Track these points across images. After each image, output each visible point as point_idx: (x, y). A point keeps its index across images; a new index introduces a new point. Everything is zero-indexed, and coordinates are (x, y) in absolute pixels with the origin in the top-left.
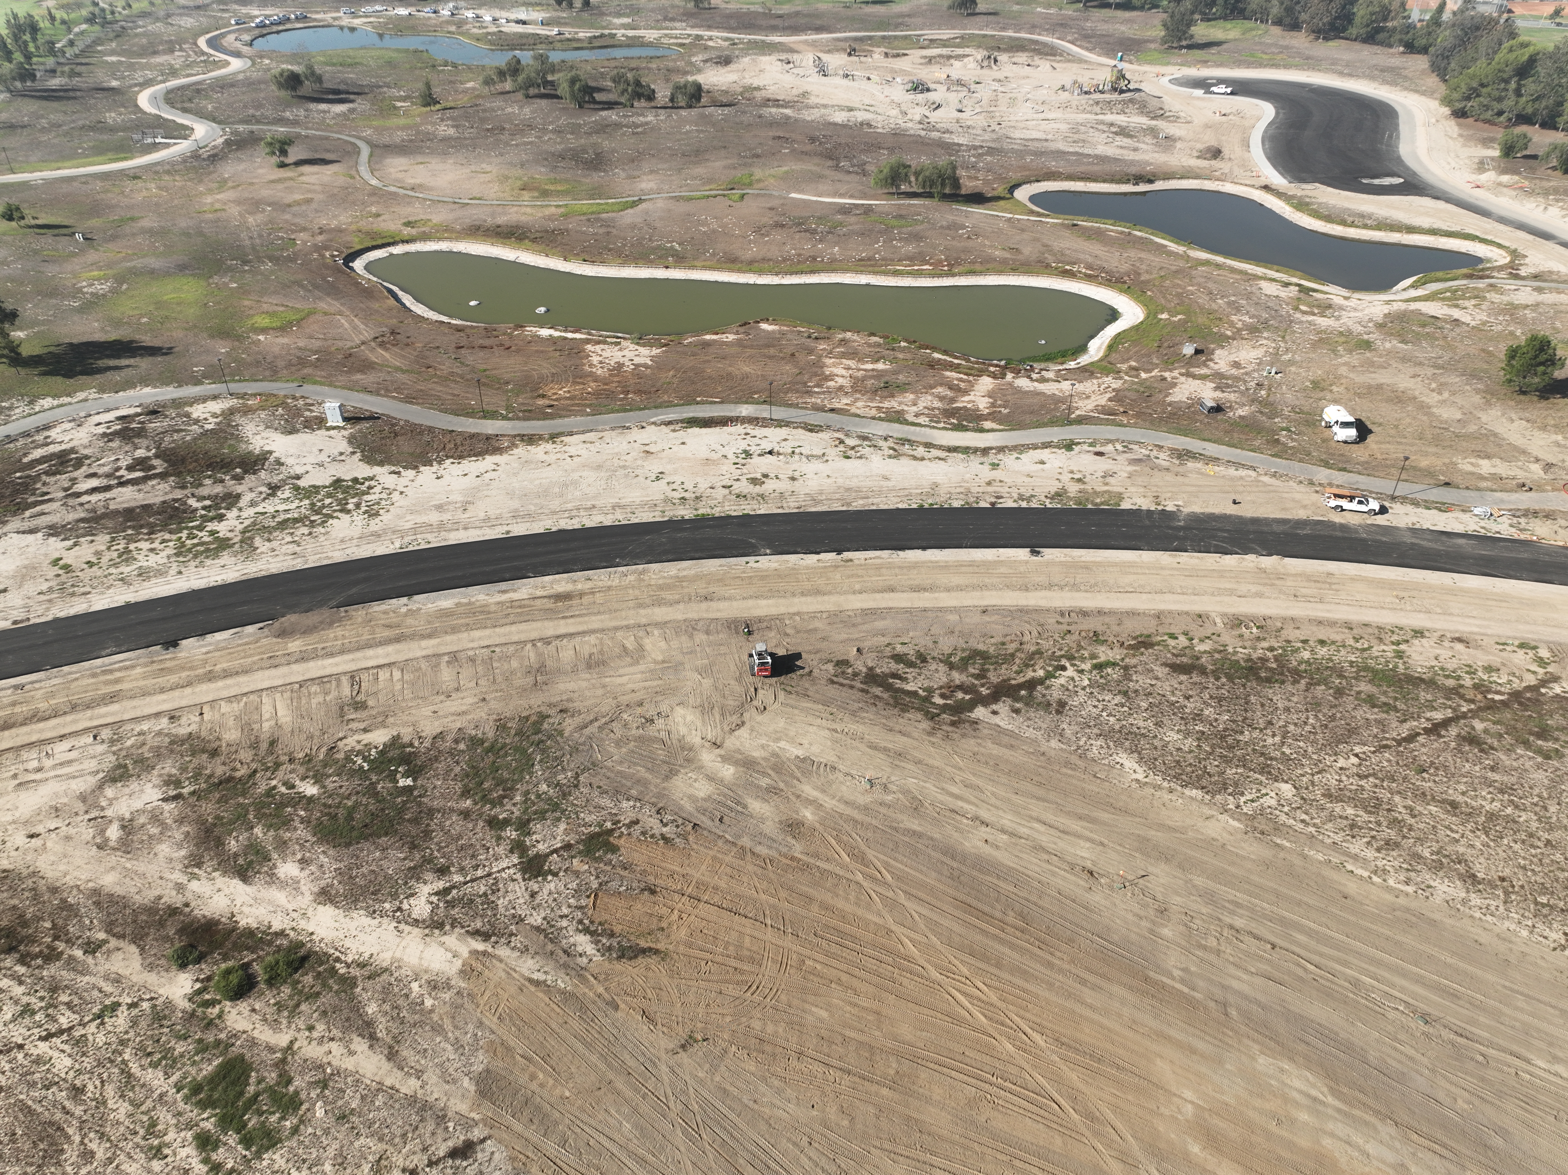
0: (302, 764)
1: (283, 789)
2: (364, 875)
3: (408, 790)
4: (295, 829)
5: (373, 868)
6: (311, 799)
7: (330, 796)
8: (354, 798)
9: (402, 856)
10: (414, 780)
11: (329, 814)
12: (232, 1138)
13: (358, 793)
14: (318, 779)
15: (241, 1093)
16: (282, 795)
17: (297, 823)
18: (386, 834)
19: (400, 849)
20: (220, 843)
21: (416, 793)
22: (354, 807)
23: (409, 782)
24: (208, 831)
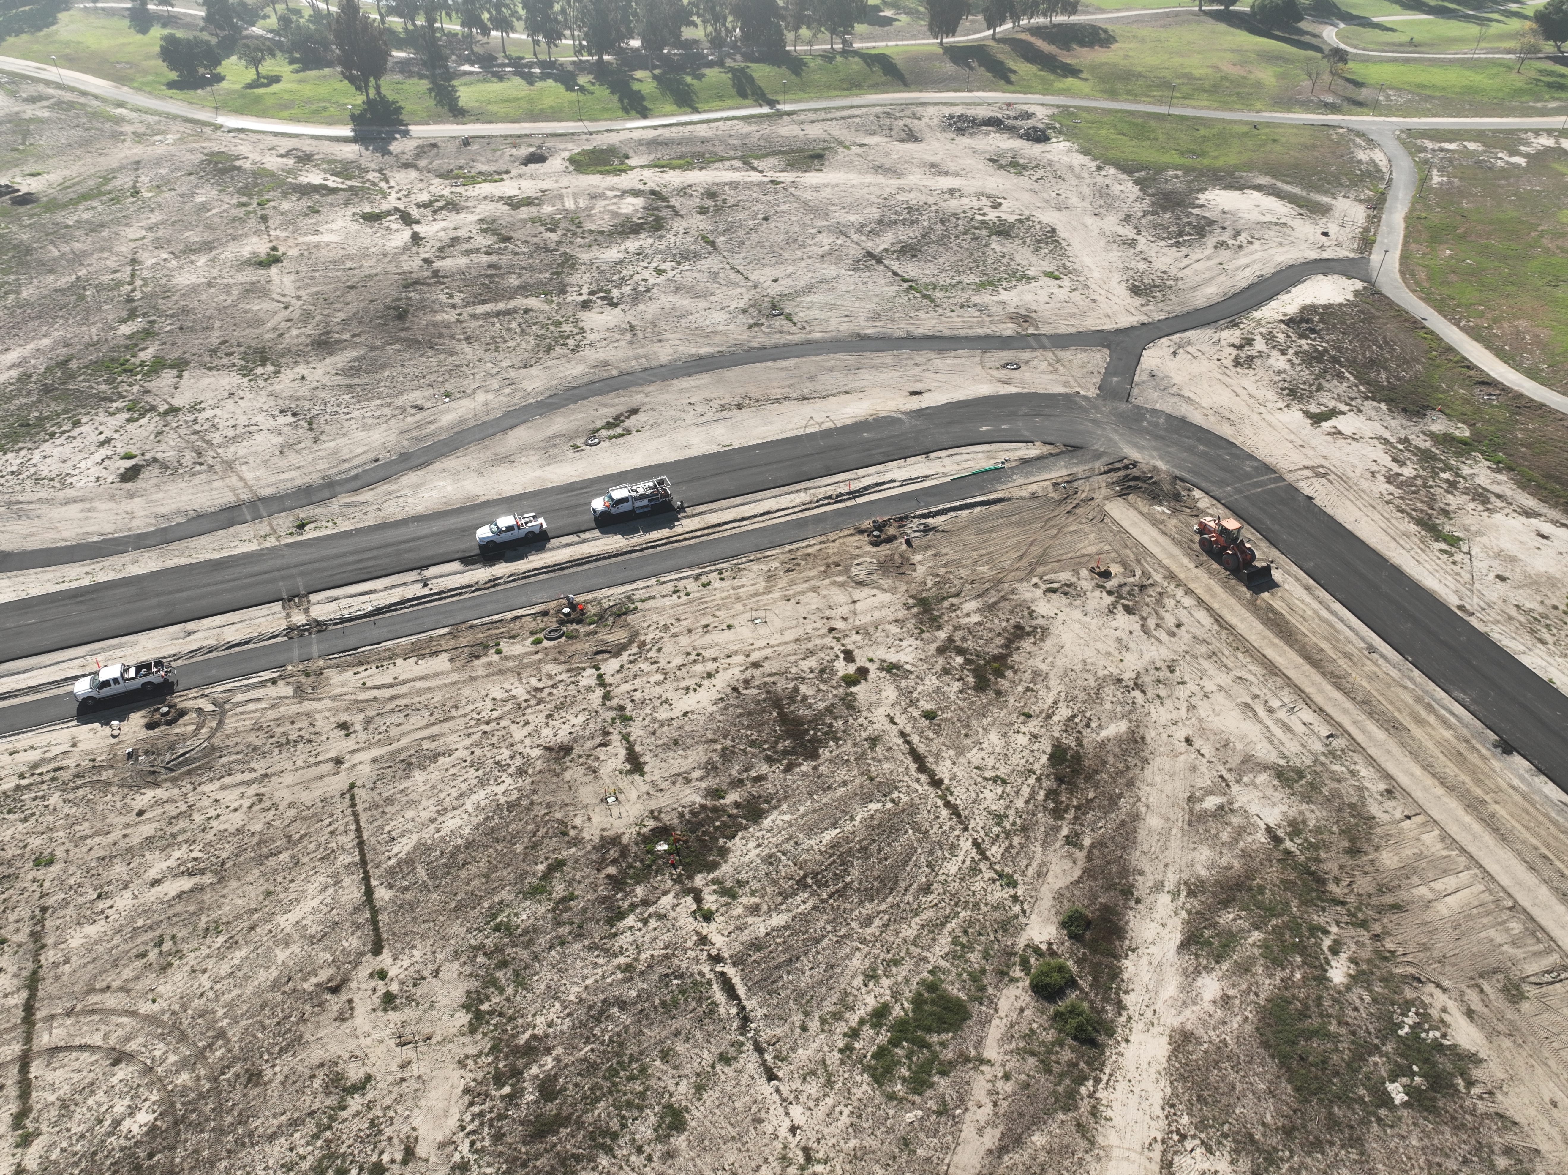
0: (1376, 951)
1: (1327, 942)
2: (1223, 1078)
3: (1386, 1100)
4: (1271, 976)
5: (1239, 1087)
6: (1322, 979)
7: (1335, 1000)
8: (1343, 1031)
9: (1268, 1119)
10: (1405, 1105)
11: (1307, 1007)
12: (883, 1038)
13: (1354, 1033)
14: (1358, 978)
15: (929, 1030)
16: (1318, 945)
17: (1279, 975)
18: (1297, 1089)
19: (1279, 1113)
20: (1225, 904)
21: (1382, 1112)
22: (1328, 1035)
23: (1399, 1097)
24: (1239, 886)
